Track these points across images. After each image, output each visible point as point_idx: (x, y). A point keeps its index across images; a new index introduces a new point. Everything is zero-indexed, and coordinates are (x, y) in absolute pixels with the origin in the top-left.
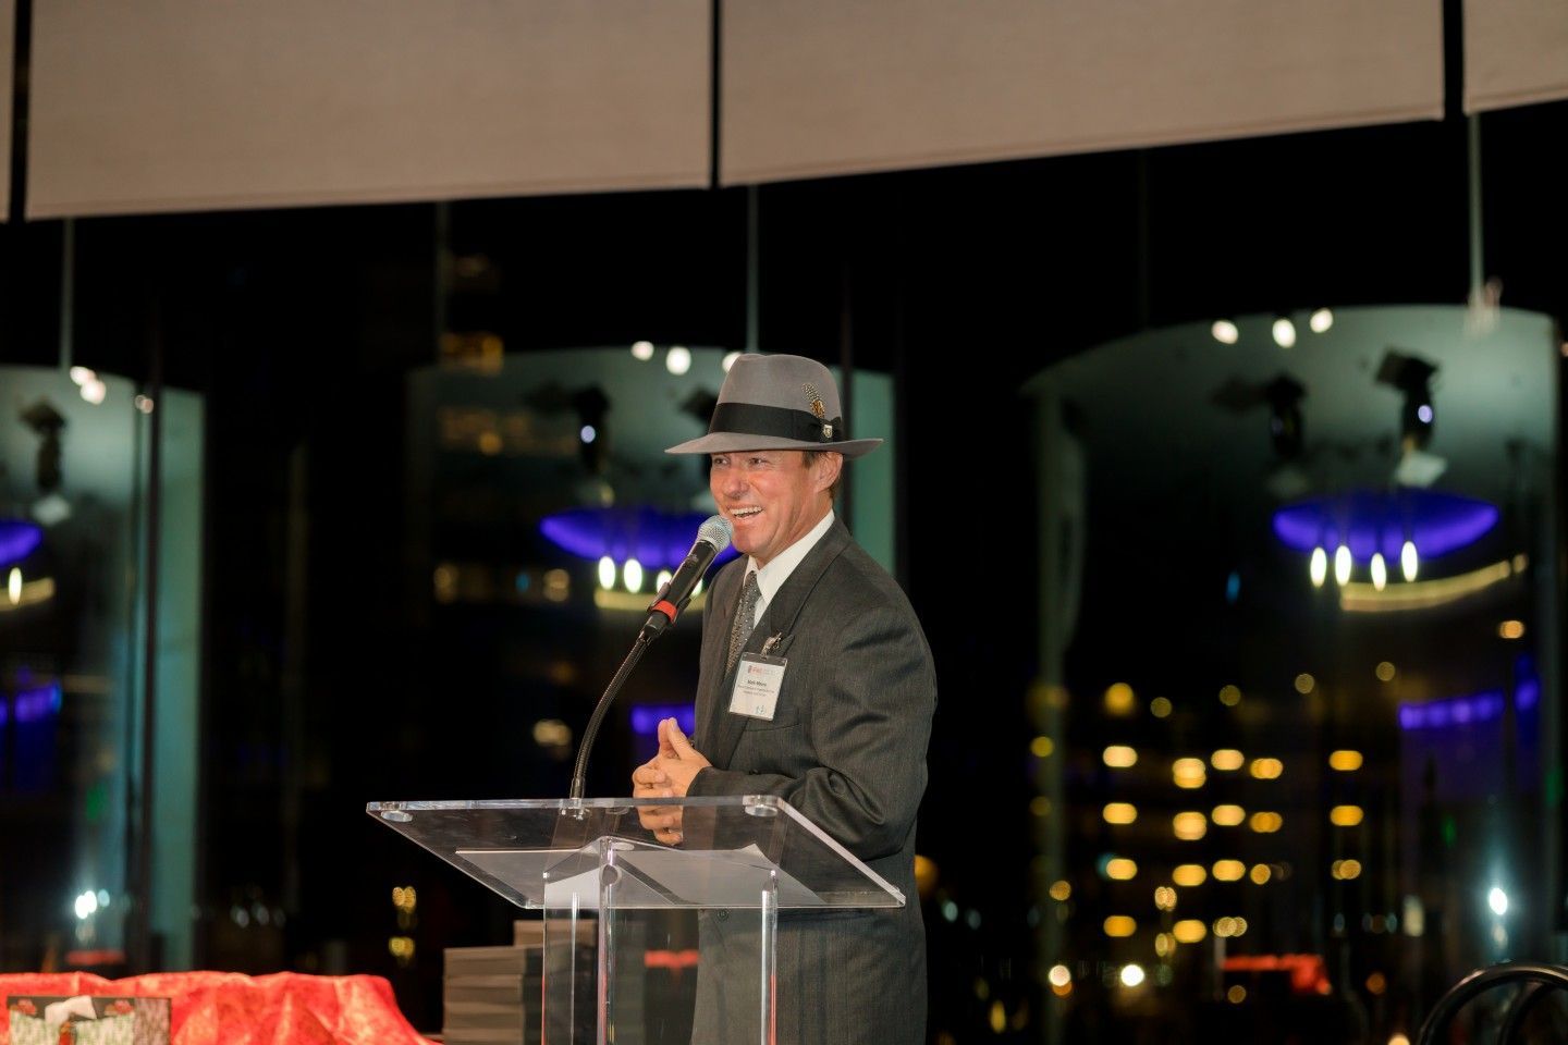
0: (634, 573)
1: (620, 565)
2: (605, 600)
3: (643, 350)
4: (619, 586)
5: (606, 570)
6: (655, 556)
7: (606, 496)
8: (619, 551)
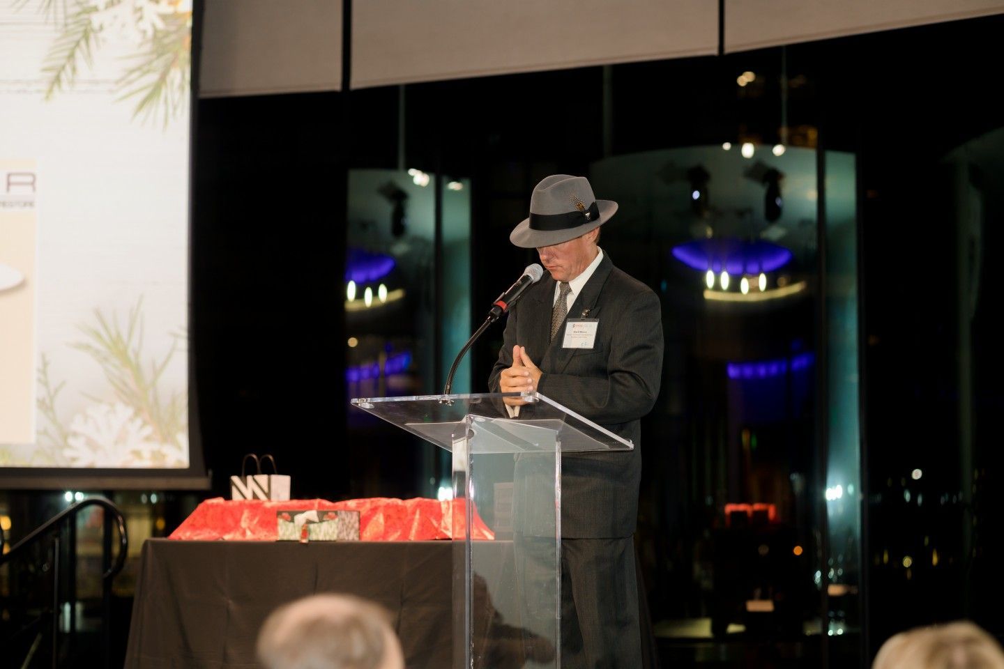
0: (725, 280)
1: (717, 275)
2: (709, 295)
3: (727, 146)
4: (717, 287)
5: (710, 278)
6: (738, 268)
7: (709, 232)
8: (717, 267)
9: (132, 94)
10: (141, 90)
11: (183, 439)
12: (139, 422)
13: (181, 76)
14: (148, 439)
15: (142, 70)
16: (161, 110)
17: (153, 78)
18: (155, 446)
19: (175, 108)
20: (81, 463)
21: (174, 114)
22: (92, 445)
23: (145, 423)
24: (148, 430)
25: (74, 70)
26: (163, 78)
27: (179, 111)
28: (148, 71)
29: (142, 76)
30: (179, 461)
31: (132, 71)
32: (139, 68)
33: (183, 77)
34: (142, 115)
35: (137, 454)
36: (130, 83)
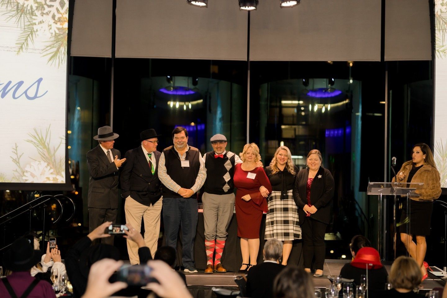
9: (47, 54)
10: (51, 53)
11: (64, 174)
12: (49, 167)
13: (64, 50)
14: (52, 173)
15: (51, 46)
16: (58, 60)
17: (55, 49)
18: (54, 176)
19: (62, 61)
20: (29, 181)
21: (62, 62)
22: (33, 175)
23: (51, 168)
24: (52, 170)
25: (27, 44)
26: (58, 50)
27: (63, 62)
28: (53, 47)
29: (51, 49)
30: (62, 181)
31: (48, 47)
32: (50, 46)
33: (65, 50)
34: (51, 62)
35: (48, 178)
36: (47, 50)
